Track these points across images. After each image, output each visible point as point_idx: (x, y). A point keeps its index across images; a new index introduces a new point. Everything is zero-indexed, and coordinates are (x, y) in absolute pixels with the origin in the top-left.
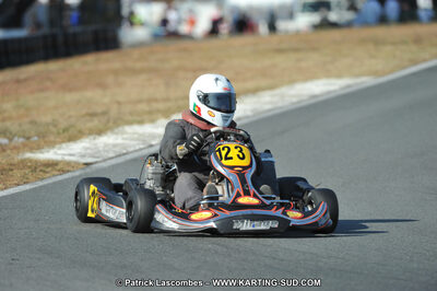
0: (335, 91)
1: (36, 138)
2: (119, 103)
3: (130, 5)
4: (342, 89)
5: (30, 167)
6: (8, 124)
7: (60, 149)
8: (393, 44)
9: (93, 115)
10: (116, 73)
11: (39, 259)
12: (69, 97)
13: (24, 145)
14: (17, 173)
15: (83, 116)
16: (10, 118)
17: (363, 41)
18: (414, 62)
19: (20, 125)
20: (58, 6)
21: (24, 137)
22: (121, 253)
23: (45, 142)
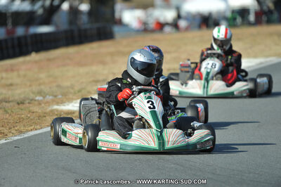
0: (253, 66)
1: (60, 97)
3: (121, 11)
4: (258, 65)
5: (57, 115)
6: (42, 87)
7: (76, 103)
9: (97, 81)
10: (112, 54)
11: (63, 174)
12: (82, 70)
13: (53, 101)
14: (47, 117)
15: (90, 82)
16: (44, 83)
17: (271, 34)
19: (50, 88)
20: (74, 11)
21: (53, 95)
22: (115, 170)
23: (67, 99)
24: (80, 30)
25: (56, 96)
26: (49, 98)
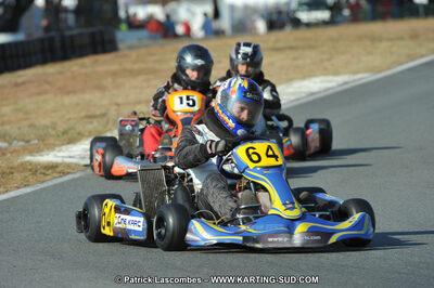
0: (333, 88)
1: (36, 141)
2: (118, 105)
3: (127, 12)
4: (340, 85)
5: (30, 170)
6: (8, 127)
7: (59, 151)
8: (390, 40)
9: (91, 117)
10: (114, 75)
11: (42, 261)
12: (68, 100)
13: (24, 149)
14: (18, 176)
15: (82, 118)
16: (9, 122)
18: (411, 58)
19: (19, 128)
20: (53, 8)
21: (23, 140)
23: (45, 145)
24: (63, 38)
25: (28, 142)
26: (18, 144)
